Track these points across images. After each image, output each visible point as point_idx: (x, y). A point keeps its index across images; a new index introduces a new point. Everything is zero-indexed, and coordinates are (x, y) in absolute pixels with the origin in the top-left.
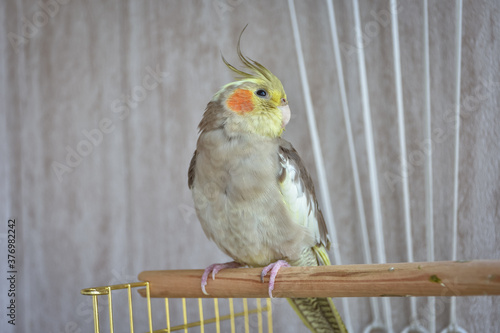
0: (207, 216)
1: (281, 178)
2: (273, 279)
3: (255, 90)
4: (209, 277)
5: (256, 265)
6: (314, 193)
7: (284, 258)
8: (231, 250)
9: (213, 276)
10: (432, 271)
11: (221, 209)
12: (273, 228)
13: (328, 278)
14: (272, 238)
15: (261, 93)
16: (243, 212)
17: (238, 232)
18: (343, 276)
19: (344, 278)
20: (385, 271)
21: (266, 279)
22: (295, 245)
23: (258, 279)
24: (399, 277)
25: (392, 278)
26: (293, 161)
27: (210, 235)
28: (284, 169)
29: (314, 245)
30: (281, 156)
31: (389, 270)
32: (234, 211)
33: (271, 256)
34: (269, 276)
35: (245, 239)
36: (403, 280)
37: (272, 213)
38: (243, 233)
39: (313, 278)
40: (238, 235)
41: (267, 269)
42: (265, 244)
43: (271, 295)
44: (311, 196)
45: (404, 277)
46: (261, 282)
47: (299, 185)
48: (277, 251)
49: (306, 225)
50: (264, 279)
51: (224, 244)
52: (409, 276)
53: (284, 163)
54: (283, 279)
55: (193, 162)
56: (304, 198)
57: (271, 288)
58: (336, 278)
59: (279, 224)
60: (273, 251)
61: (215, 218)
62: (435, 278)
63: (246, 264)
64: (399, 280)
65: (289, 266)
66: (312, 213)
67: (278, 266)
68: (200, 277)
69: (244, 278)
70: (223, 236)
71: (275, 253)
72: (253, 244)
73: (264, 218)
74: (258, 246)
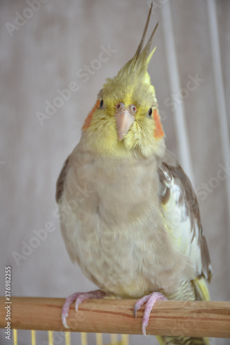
0: (75, 236)
1: (164, 198)
2: (147, 314)
4: (72, 308)
5: (126, 297)
6: (198, 217)
7: (159, 290)
8: (97, 276)
9: (77, 307)
11: (92, 230)
12: (151, 255)
13: (212, 316)
14: (149, 266)
16: (118, 235)
17: (110, 256)
21: (140, 314)
22: (173, 277)
23: (130, 313)
26: (179, 180)
27: (75, 257)
28: (168, 190)
29: (194, 278)
30: (166, 174)
32: (108, 233)
33: (145, 287)
34: (143, 311)
35: (118, 265)
37: (151, 238)
38: (116, 258)
39: (195, 315)
40: (109, 261)
41: (141, 302)
42: (139, 272)
43: (144, 331)
44: (195, 221)
46: (134, 316)
47: (184, 208)
48: (153, 281)
49: (187, 254)
50: (137, 313)
51: (90, 269)
53: (169, 182)
54: (159, 314)
55: (63, 174)
56: (188, 223)
57: (145, 324)
58: (221, 316)
59: (158, 252)
60: (148, 281)
61: (84, 239)
63: (112, 294)
65: (166, 300)
66: (195, 240)
67: (154, 299)
68: (61, 307)
69: (113, 310)
70: (90, 259)
71: (150, 283)
72: (126, 272)
73: (141, 243)
74: (132, 274)
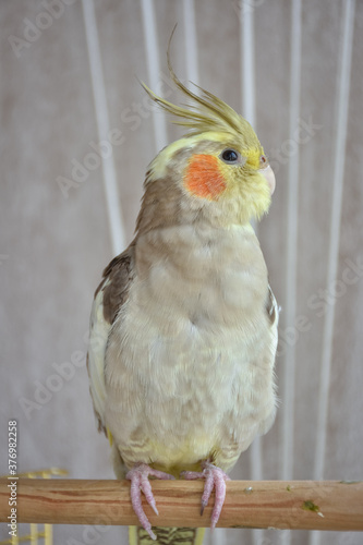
3: (220, 152)
10: (307, 495)
12: (248, 389)
14: (241, 406)
15: (229, 155)
16: (220, 355)
18: (178, 496)
19: (180, 500)
20: (240, 492)
24: (259, 502)
25: (247, 502)
31: (245, 491)
32: (206, 351)
36: (265, 505)
45: (266, 502)
52: (273, 501)
59: (255, 384)
60: (225, 431)
62: (311, 505)
64: (259, 506)
71: (225, 435)
72: (215, 412)
73: (242, 370)
74: (219, 417)
